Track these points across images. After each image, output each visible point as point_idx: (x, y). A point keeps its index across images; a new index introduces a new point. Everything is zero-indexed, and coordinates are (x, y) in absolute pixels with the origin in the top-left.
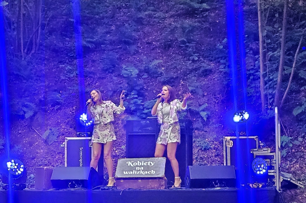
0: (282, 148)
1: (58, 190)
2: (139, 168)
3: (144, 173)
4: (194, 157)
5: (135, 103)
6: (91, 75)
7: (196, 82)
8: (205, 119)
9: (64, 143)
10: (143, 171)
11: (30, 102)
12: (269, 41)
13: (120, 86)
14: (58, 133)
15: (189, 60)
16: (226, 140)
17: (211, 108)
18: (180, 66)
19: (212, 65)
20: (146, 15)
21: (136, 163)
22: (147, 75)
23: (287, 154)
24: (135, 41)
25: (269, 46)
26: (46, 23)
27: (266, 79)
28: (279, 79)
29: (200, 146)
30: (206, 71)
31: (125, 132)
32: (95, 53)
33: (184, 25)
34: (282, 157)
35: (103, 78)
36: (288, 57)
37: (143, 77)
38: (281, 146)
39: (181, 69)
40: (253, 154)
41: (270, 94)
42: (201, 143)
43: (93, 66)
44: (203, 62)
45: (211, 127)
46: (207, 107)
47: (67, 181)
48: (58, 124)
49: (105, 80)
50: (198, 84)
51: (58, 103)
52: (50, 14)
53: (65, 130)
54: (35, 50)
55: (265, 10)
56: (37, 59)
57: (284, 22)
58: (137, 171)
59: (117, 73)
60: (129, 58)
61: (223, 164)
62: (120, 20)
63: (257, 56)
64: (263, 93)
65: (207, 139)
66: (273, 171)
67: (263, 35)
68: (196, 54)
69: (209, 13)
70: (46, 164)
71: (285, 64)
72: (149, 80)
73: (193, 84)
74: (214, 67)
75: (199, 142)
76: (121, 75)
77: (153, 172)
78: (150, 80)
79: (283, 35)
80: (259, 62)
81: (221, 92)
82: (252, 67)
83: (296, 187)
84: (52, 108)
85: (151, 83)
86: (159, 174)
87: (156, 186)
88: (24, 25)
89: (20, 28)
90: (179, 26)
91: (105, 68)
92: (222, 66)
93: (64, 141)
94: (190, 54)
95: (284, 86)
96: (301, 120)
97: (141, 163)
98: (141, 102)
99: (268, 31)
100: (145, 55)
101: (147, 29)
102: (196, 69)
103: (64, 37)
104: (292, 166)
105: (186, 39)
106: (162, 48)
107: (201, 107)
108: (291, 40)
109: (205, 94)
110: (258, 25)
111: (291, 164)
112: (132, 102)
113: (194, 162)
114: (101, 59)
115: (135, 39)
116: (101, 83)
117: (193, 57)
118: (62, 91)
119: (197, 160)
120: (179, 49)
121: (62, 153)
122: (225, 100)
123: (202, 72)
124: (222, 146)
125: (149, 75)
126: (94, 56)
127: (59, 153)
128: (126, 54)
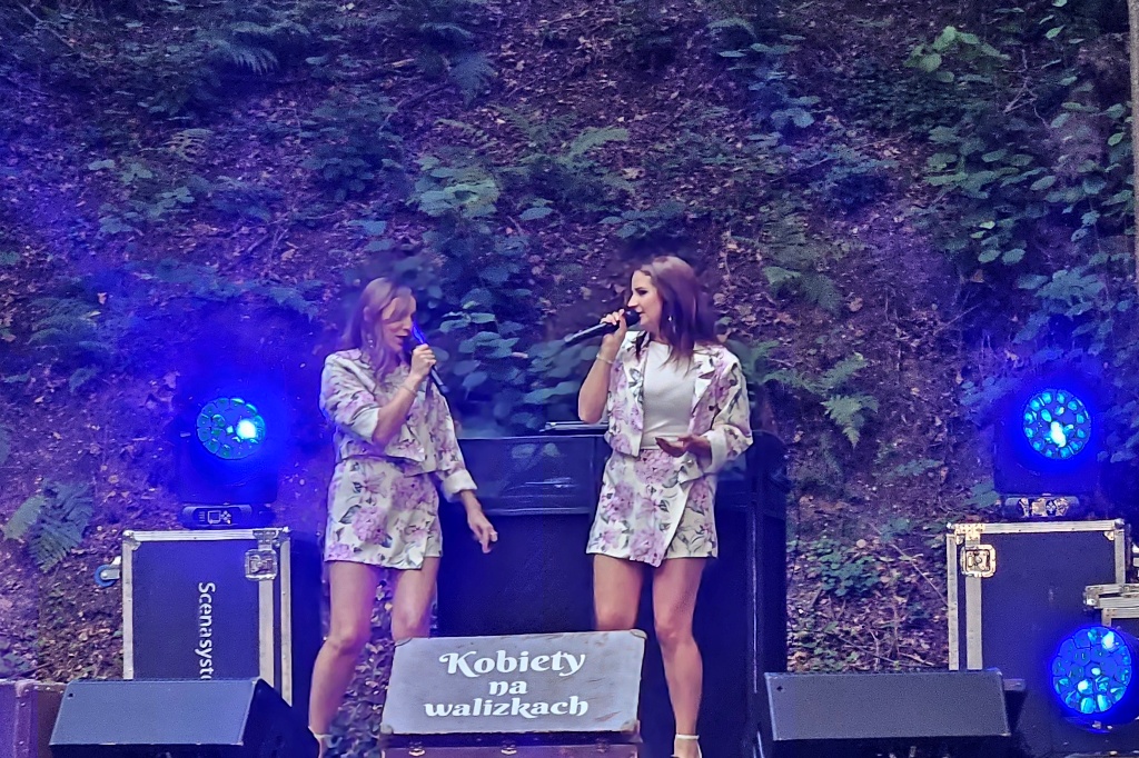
2: (504, 685)
3: (529, 710)
4: (795, 633)
5: (483, 353)
6: (252, 211)
7: (803, 240)
8: (853, 436)
9: (117, 561)
10: (523, 699)
14: (88, 510)
15: (767, 127)
16: (958, 541)
17: (883, 376)
18: (721, 159)
19: (889, 155)
21: (490, 662)
22: (548, 205)
24: (487, 33)
29: (829, 577)
30: (856, 183)
32: (279, 94)
35: (319, 226)
37: (528, 215)
39: (727, 175)
40: (1100, 611)
42: (828, 564)
43: (267, 164)
44: (844, 139)
45: (886, 479)
46: (860, 371)
48: (86, 466)
49: (327, 237)
50: (813, 252)
51: (86, 358)
53: (125, 494)
58: (497, 700)
63: (1115, 110)
65: (861, 543)
68: (804, 100)
70: (23, 669)
72: (557, 235)
73: (789, 254)
74: (895, 164)
75: (820, 555)
77: (577, 705)
78: (566, 231)
80: (1129, 139)
81: (935, 292)
82: (1091, 165)
84: (59, 382)
85: (568, 250)
86: (607, 717)
91: (328, 176)
92: (937, 162)
93: (121, 553)
94: (776, 97)
97: (513, 661)
98: (514, 349)
100: (538, 101)
102: (802, 178)
103: (119, 17)
105: (751, 20)
106: (627, 68)
107: (830, 371)
109: (854, 306)
112: (467, 346)
113: (792, 660)
114: (306, 128)
115: (486, 24)
116: (307, 252)
117: (789, 113)
118: (107, 296)
119: (811, 651)
120: (713, 74)
121: (110, 615)
122: (954, 334)
123: (833, 190)
124: (943, 575)
125: (560, 206)
126: (272, 112)
127: (92, 616)
128: (437, 99)
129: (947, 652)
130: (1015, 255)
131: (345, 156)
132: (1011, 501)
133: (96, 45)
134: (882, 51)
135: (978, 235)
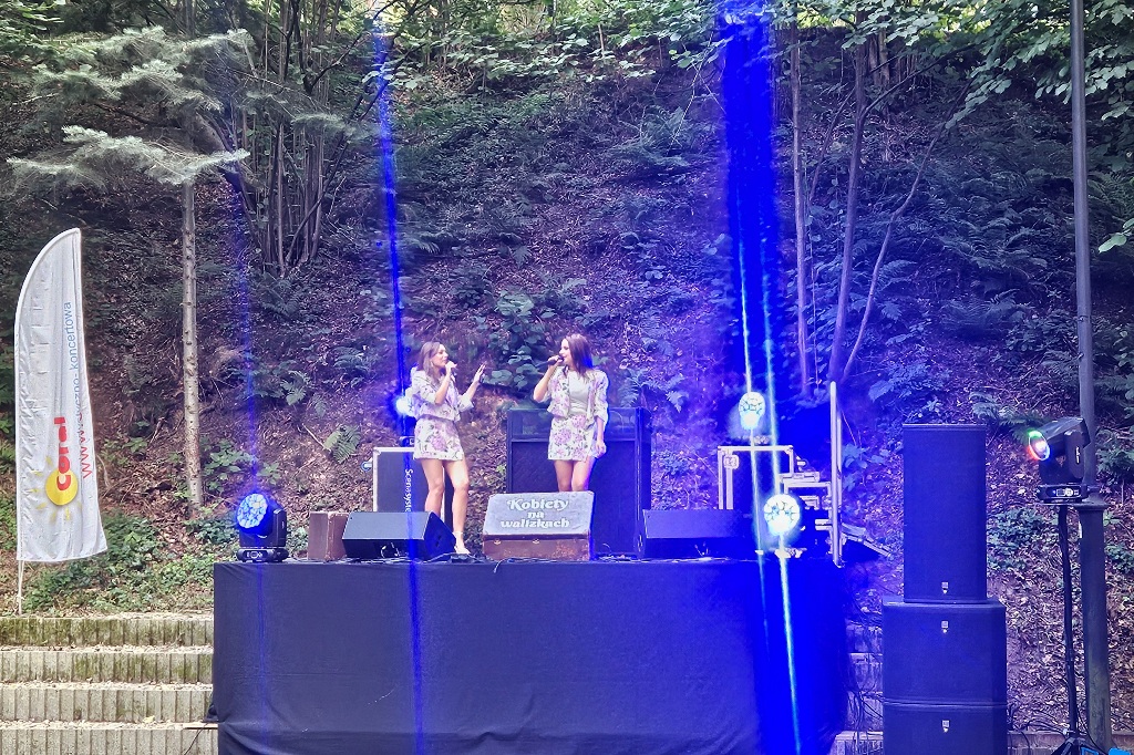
0: (845, 471)
1: (359, 561)
2: (534, 514)
3: (544, 525)
4: (654, 491)
5: (525, 373)
6: (428, 312)
7: (658, 326)
8: (679, 408)
9: (371, 460)
10: (542, 520)
12: (819, 238)
13: (492, 336)
14: (359, 438)
15: (643, 279)
16: (723, 454)
17: (691, 383)
18: (624, 292)
19: (694, 291)
20: (550, 181)
21: (529, 504)
22: (553, 312)
23: (856, 485)
24: (527, 238)
25: (819, 249)
26: (333, 197)
27: (811, 320)
28: (839, 321)
29: (668, 466)
30: (680, 303)
31: (504, 437)
32: (440, 262)
33: (633, 204)
34: (845, 491)
35: (460, 318)
36: (861, 273)
37: (545, 316)
38: (843, 467)
39: (627, 299)
41: (819, 355)
42: (668, 461)
43: (434, 292)
44: (675, 284)
45: (692, 426)
46: (681, 381)
47: (377, 544)
48: (358, 419)
49: (460, 323)
50: (662, 332)
51: (358, 373)
52: (341, 177)
53: (374, 431)
54: (309, 256)
55: (810, 170)
56: (312, 276)
57: (850, 198)
58: (531, 520)
59: (486, 308)
60: (513, 274)
61: (718, 506)
62: (494, 190)
63: (791, 272)
64: (803, 351)
65: (682, 453)
66: (824, 521)
67: (806, 226)
68: (659, 267)
69: (687, 176)
70: (331, 504)
71: (852, 287)
72: (556, 324)
73: (653, 332)
74: (697, 294)
75: (665, 458)
76: (496, 311)
77: (565, 523)
78: (560, 322)
79: (848, 225)
80: (796, 284)
81: (713, 348)
83: (874, 556)
84: (346, 383)
86: (577, 528)
87: (571, 553)
88: (285, 201)
89: (276, 208)
90: (622, 204)
91: (461, 297)
92: (715, 294)
93: (372, 456)
94: (647, 266)
95: (850, 337)
96: (887, 411)
97: (538, 504)
99: (816, 216)
100: (548, 267)
101: (552, 211)
102: (658, 300)
103: (372, 229)
104: (867, 510)
105: (637, 233)
106: (585, 253)
107: (669, 381)
108: (865, 235)
109: (679, 354)
110: (794, 203)
111: (863, 505)
112: (519, 370)
113: (653, 502)
114: (451, 277)
115: (526, 233)
117: (652, 273)
118: (366, 347)
119: (661, 498)
120: (621, 256)
121: (367, 482)
122: (721, 366)
123: (671, 306)
124: (716, 467)
125: (558, 312)
126: (437, 270)
127: (360, 482)
128: (506, 266)
129: (718, 500)
131: (469, 289)
133: (362, 240)
134: (692, 246)
135: (732, 324)
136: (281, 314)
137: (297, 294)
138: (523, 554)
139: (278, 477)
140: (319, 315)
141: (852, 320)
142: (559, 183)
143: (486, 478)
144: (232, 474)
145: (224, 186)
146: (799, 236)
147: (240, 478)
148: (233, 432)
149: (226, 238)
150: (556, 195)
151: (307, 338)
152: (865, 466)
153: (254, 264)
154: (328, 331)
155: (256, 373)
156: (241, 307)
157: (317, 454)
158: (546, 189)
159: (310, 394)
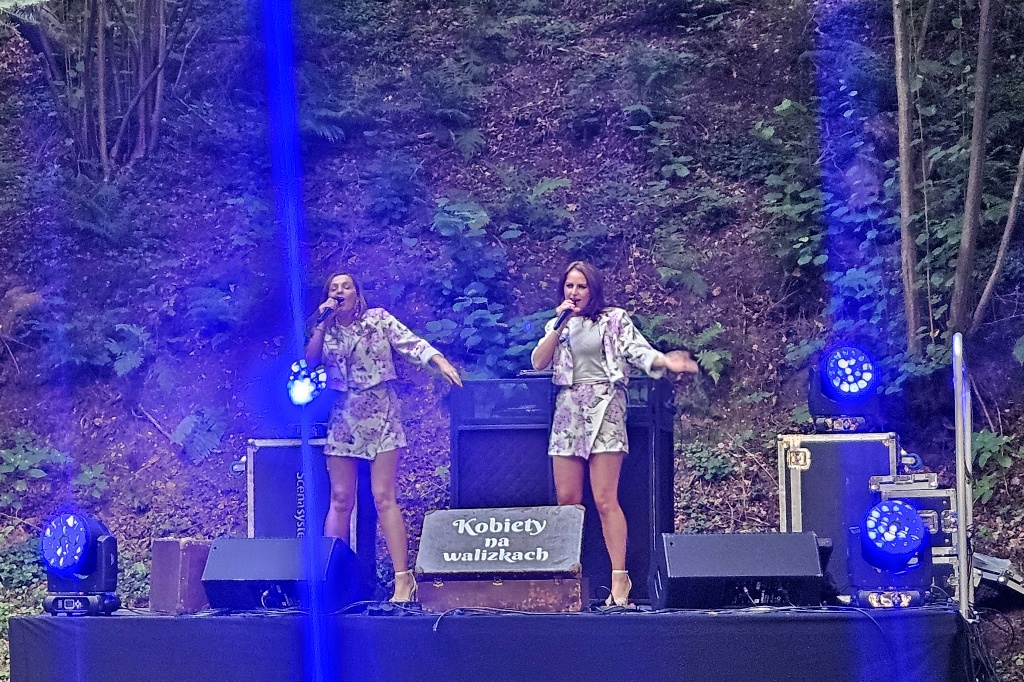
0: (977, 472)
1: (228, 613)
2: (495, 540)
3: (510, 557)
4: (679, 503)
5: (478, 324)
6: (329, 232)
7: (682, 250)
8: (716, 376)
9: (244, 459)
10: (507, 550)
11: (131, 320)
12: (933, 110)
13: (427, 266)
14: (225, 425)
15: (659, 176)
16: (785, 446)
17: (734, 338)
18: (629, 198)
19: (738, 195)
20: (514, 28)
21: (486, 526)
22: (519, 229)
23: (995, 494)
24: (478, 116)
25: (933, 128)
26: (181, 58)
27: (922, 238)
28: (965, 239)
29: (700, 467)
30: (717, 213)
31: (446, 423)
32: (345, 156)
33: (642, 61)
34: (977, 503)
35: (372, 242)
36: (1000, 164)
37: (507, 235)
38: (975, 466)
39: (633, 208)
40: (880, 493)
41: (935, 291)
42: (700, 458)
43: (338, 201)
44: (709, 184)
45: (737, 405)
46: (719, 334)
47: (256, 587)
48: (223, 396)
49: (377, 249)
50: (690, 258)
51: (222, 327)
52: (195, 28)
53: (248, 414)
54: (147, 149)
56: (152, 178)
57: (982, 44)
58: (490, 550)
59: (416, 224)
60: (457, 172)
61: (778, 527)
62: (426, 45)
63: (889, 163)
64: (910, 287)
65: (721, 445)
66: (947, 550)
67: (913, 91)
68: (682, 159)
69: (725, 18)
70: (184, 527)
71: (987, 185)
72: (525, 247)
73: (674, 259)
75: (694, 453)
76: (432, 229)
77: (542, 554)
78: (530, 245)
79: (978, 89)
80: (897, 181)
81: (768, 282)
82: (874, 199)
84: (205, 342)
85: (532, 258)
86: (560, 562)
87: (551, 600)
88: (108, 65)
89: (95, 75)
90: (624, 62)
91: (378, 208)
92: (770, 198)
93: (245, 454)
94: (664, 156)
95: (983, 264)
97: (500, 525)
98: (498, 321)
99: (927, 75)
100: (512, 160)
101: (516, 74)
102: (681, 210)
103: (242, 106)
104: (1012, 533)
105: (648, 106)
106: (569, 138)
107: (700, 335)
108: (1006, 105)
109: (715, 292)
110: (893, 56)
111: (1007, 525)
112: (469, 320)
113: (677, 521)
114: (361, 178)
115: (477, 110)
116: (364, 259)
117: (673, 167)
118: (235, 287)
119: (689, 515)
120: (624, 142)
121: (238, 492)
122: (782, 310)
123: (703, 218)
124: (775, 466)
125: (526, 229)
126: (341, 167)
127: (226, 493)
128: (447, 159)
129: (778, 517)
130: (822, 259)
131: (388, 197)
132: (820, 420)
133: (226, 123)
134: (733, 125)
135: (798, 246)
136: (106, 238)
137: (128, 208)
138: (477, 603)
139: (103, 486)
140: (163, 239)
141: (986, 238)
142: (527, 31)
143: (418, 486)
144: (34, 482)
145: (16, 44)
146: (903, 107)
147: (46, 488)
148: (35, 420)
149: (22, 124)
150: (523, 50)
151: (145, 276)
152: (1008, 463)
153: (63, 163)
154: (176, 263)
155: (69, 327)
156: (43, 228)
157: (161, 451)
158: (507, 41)
159: (149, 359)
